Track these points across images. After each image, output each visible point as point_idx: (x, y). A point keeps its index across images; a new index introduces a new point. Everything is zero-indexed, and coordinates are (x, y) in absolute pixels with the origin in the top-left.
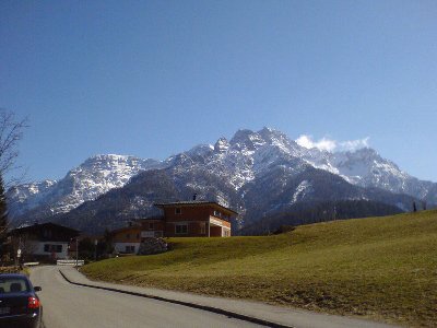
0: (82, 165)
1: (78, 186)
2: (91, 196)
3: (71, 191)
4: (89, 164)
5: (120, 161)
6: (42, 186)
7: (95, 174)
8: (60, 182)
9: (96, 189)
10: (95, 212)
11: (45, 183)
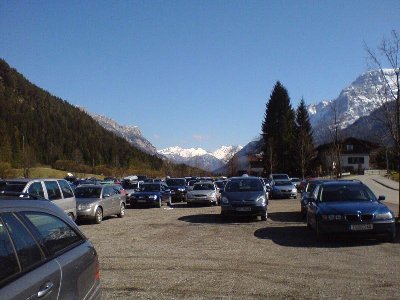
0: (354, 84)
1: (352, 104)
2: (366, 112)
3: (346, 109)
4: (360, 81)
5: (391, 75)
6: (319, 107)
7: (366, 90)
8: (335, 102)
9: (369, 104)
10: (370, 126)
11: (321, 104)
